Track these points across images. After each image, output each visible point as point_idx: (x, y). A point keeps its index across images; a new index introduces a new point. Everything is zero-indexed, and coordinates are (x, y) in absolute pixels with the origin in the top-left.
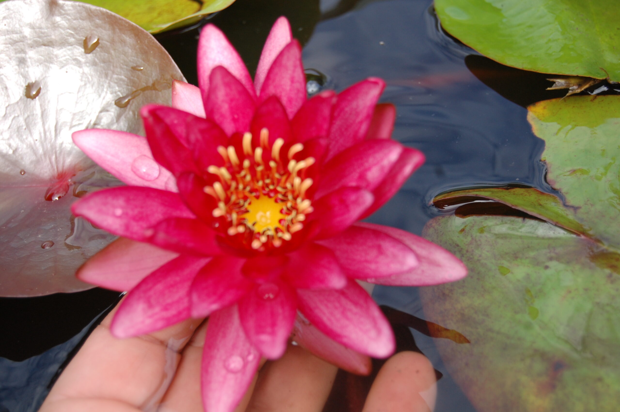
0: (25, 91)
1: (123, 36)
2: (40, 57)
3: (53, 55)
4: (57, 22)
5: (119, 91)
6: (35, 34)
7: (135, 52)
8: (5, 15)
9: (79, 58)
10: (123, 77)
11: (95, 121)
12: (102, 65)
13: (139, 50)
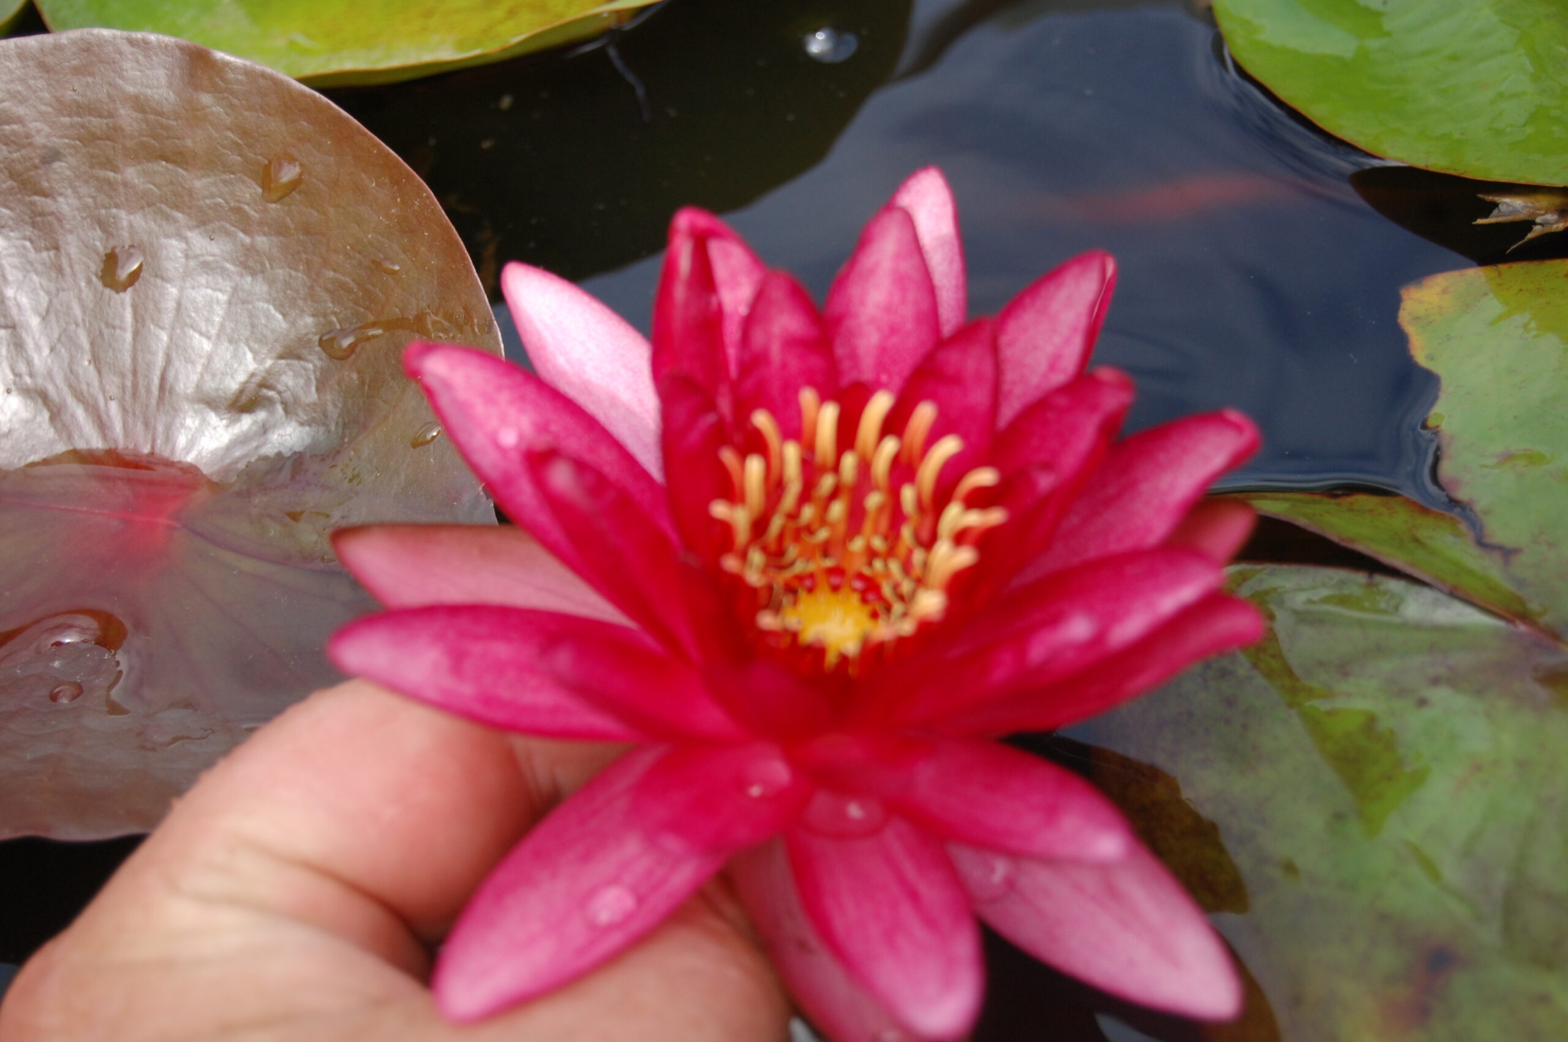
0: (102, 266)
1: (363, 176)
2: (151, 186)
3: (183, 188)
4: (203, 109)
5: (335, 314)
6: (144, 126)
7: (386, 222)
8: (75, 63)
9: (246, 207)
10: (348, 279)
11: (264, 378)
12: (301, 237)
13: (396, 221)
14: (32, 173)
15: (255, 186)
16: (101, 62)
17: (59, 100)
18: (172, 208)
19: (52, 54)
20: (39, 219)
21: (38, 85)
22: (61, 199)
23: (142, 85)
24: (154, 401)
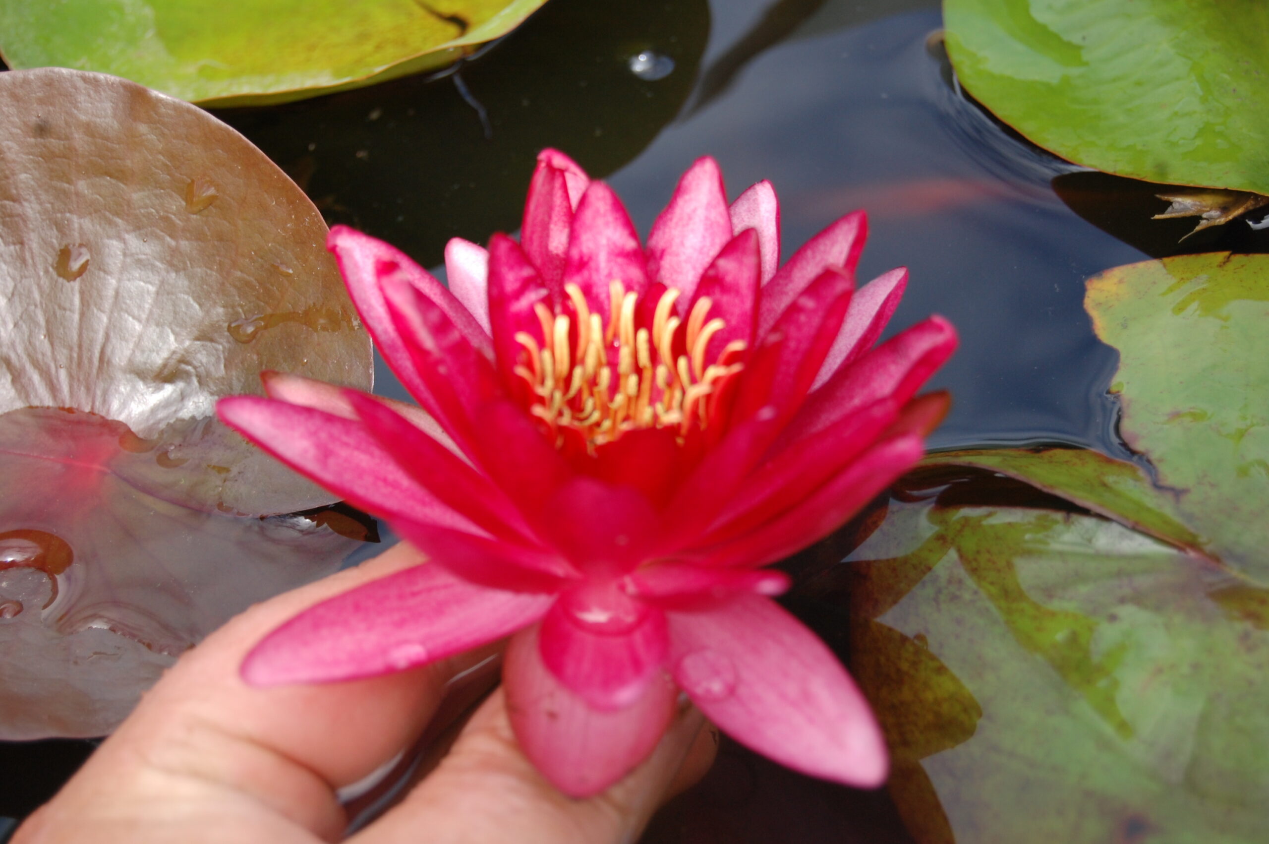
0: (57, 259)
1: (266, 196)
2: (98, 197)
3: (124, 199)
4: (141, 136)
5: (242, 306)
6: (93, 148)
7: (283, 234)
8: (40, 94)
9: (173, 217)
10: (252, 279)
11: (183, 355)
12: (216, 243)
13: (291, 233)
14: (4, 182)
15: (181, 200)
16: (61, 95)
17: (25, 123)
18: (113, 215)
19: (21, 87)
20: (8, 219)
21: (10, 112)
22: (26, 204)
23: (93, 115)
24: (95, 371)
